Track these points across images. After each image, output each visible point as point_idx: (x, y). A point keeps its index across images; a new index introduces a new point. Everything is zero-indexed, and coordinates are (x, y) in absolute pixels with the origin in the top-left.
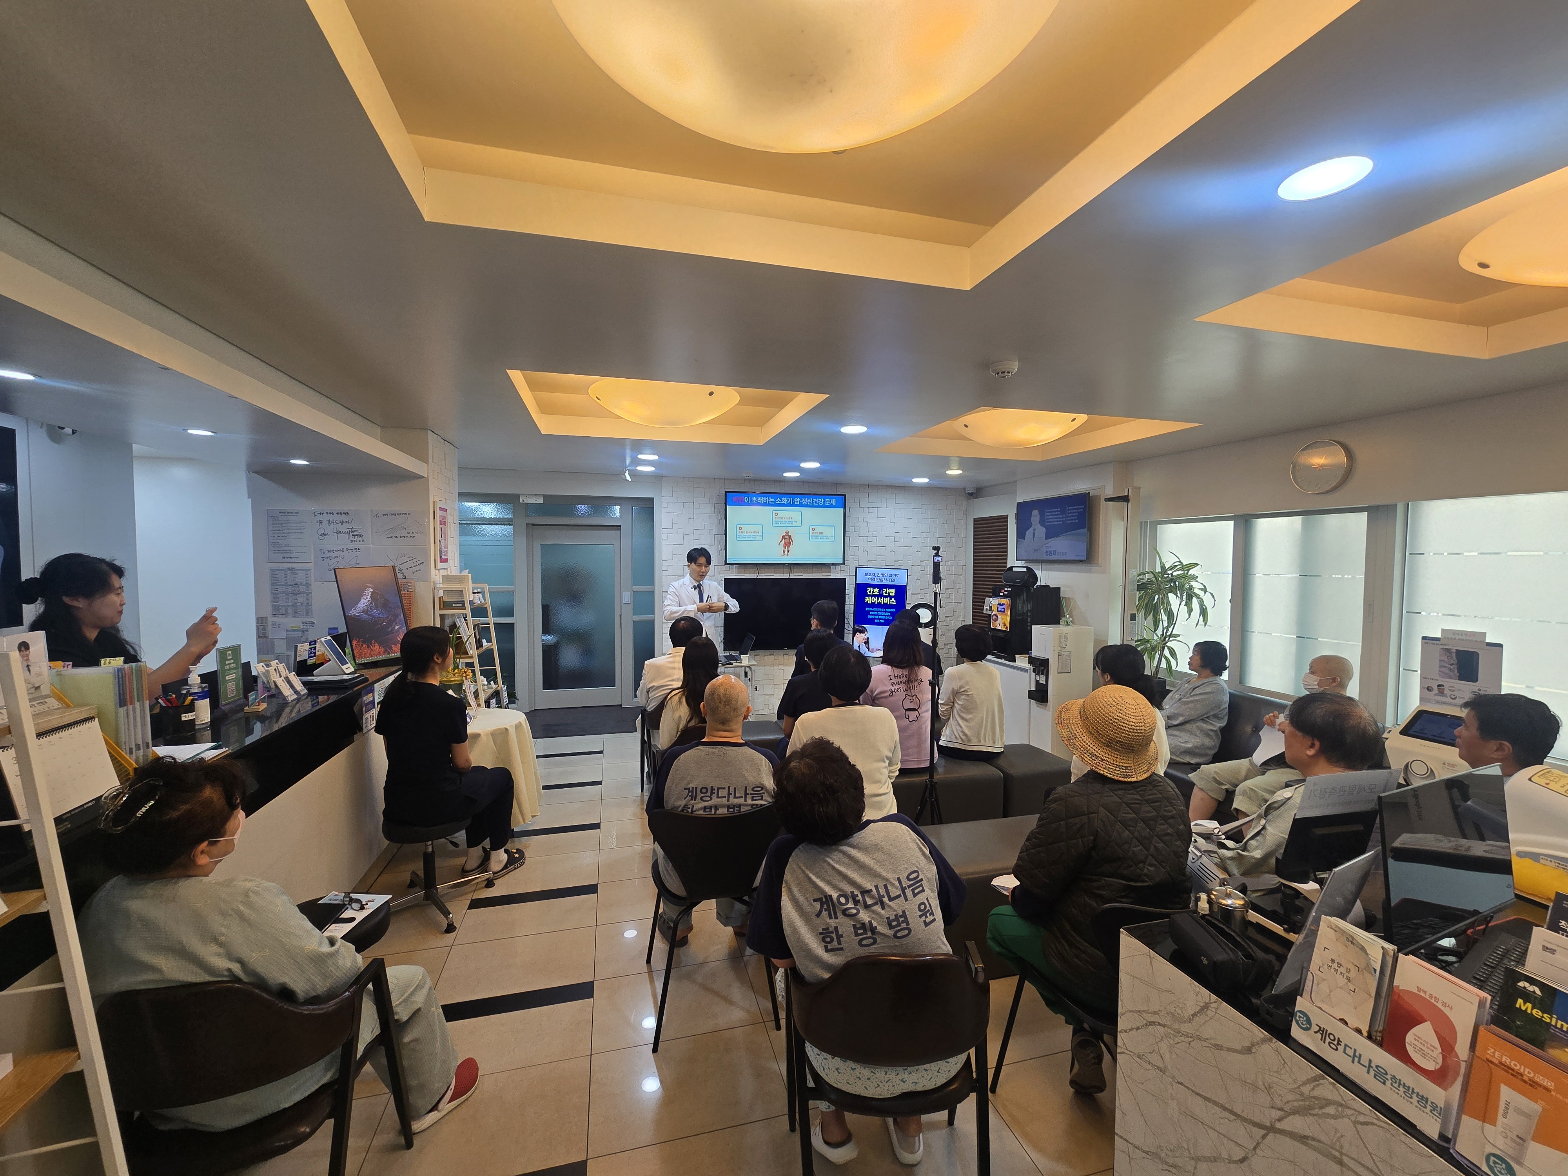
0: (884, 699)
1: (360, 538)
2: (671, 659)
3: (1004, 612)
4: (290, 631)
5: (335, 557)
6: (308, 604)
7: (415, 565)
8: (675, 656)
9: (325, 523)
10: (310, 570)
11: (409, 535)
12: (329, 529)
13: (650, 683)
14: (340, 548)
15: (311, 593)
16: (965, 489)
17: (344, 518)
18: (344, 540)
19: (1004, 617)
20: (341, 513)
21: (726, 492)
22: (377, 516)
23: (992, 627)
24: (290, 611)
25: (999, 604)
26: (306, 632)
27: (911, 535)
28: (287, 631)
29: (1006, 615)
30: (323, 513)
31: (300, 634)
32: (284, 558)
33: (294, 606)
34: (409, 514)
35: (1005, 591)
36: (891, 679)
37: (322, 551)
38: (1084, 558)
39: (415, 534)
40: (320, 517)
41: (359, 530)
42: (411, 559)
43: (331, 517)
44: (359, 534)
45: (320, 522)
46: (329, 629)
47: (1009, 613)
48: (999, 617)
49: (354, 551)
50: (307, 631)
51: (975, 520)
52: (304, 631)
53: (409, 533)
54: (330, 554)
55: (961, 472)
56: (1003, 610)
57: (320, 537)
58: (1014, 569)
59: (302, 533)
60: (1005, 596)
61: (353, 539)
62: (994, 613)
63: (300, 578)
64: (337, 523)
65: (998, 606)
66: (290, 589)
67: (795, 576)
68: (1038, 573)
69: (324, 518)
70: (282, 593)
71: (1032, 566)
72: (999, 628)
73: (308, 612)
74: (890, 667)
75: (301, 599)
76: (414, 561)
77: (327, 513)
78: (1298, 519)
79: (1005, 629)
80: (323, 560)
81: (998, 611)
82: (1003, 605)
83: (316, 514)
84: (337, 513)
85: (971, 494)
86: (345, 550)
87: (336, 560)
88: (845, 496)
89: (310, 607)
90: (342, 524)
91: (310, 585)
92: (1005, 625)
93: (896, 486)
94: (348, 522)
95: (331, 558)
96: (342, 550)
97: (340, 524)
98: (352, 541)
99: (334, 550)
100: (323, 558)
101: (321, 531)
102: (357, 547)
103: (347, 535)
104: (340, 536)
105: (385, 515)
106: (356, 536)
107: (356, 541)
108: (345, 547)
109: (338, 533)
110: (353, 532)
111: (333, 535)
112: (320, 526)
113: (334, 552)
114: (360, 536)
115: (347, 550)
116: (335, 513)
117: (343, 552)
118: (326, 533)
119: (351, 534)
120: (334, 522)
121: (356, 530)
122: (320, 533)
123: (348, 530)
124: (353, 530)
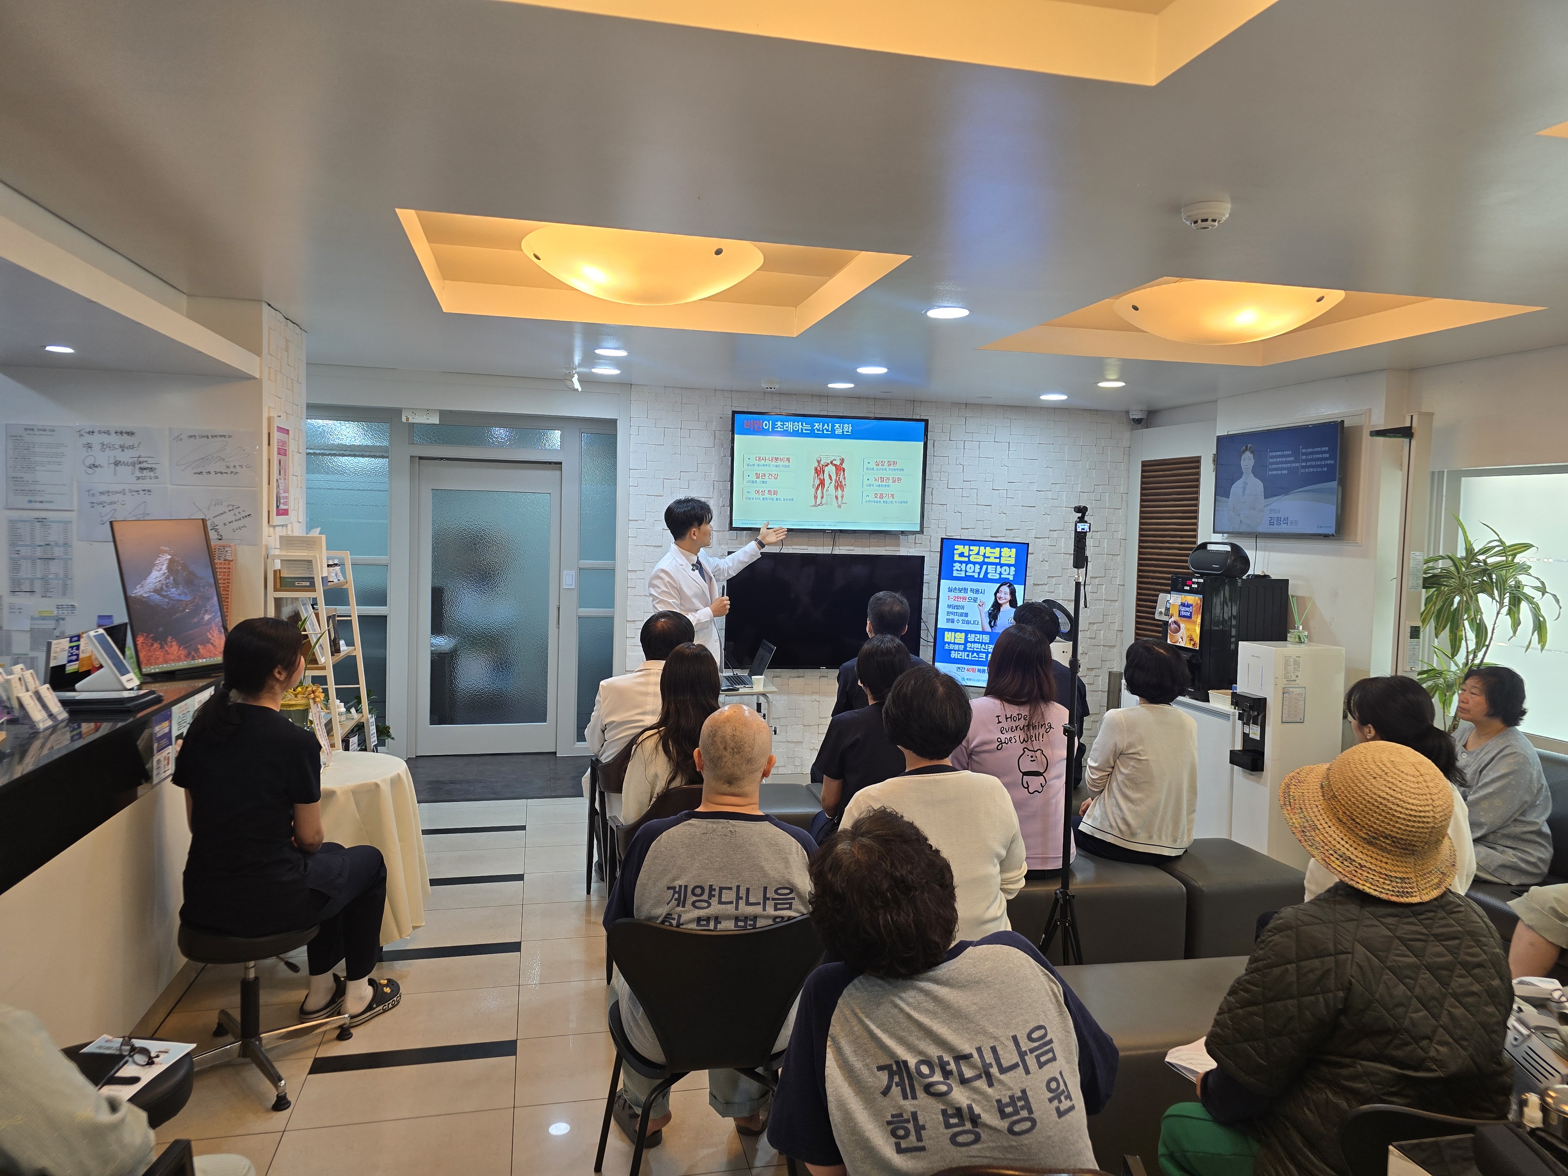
0: (987, 754)
1: (152, 474)
2: (642, 680)
3: (1190, 617)
4: (37, 619)
5: (112, 503)
6: (66, 576)
7: (237, 518)
8: (649, 675)
9: (97, 447)
10: (71, 522)
11: (228, 471)
12: (102, 458)
13: (608, 715)
14: (119, 488)
15: (71, 559)
16: (1127, 412)
17: (127, 440)
18: (127, 475)
19: (1190, 626)
20: (121, 433)
21: (734, 413)
22: (178, 438)
23: (1169, 642)
24: (38, 587)
25: (1183, 605)
26: (61, 622)
27: (1035, 487)
28: (33, 618)
29: (1195, 623)
30: (93, 432)
31: (51, 624)
32: (30, 501)
33: (45, 580)
34: (229, 437)
35: (1194, 583)
36: (999, 722)
37: (92, 492)
38: (1332, 531)
39: (238, 469)
40: (88, 438)
41: (150, 460)
42: (231, 508)
43: (106, 439)
44: (149, 466)
45: (89, 446)
46: (100, 617)
47: (1199, 620)
48: (1182, 626)
49: (142, 493)
50: (63, 619)
51: (1145, 464)
52: (58, 619)
53: (228, 467)
54: (104, 498)
55: (1121, 384)
56: (1188, 614)
57: (90, 471)
58: (1210, 547)
59: (60, 464)
60: (1192, 591)
61: (140, 475)
62: (1173, 619)
63: (55, 535)
64: (115, 449)
65: (1183, 609)
66: (39, 552)
67: (843, 549)
68: (1250, 554)
69: (95, 440)
70: (25, 558)
71: (1240, 542)
72: (1182, 644)
73: (65, 590)
74: (998, 702)
75: (55, 568)
76: (236, 511)
77: (100, 432)
79: (1191, 647)
80: (93, 507)
81: (1180, 616)
82: (1188, 606)
83: (82, 433)
84: (116, 432)
85: (1138, 421)
86: (127, 492)
87: (114, 506)
88: (926, 422)
89: (69, 582)
90: (123, 450)
91: (71, 546)
92: (1191, 640)
93: (1011, 407)
94: (132, 447)
95: (105, 504)
96: (123, 492)
97: (120, 449)
98: (139, 478)
99: (109, 492)
100: (93, 503)
101: (90, 461)
102: (147, 487)
103: (131, 467)
104: (120, 468)
105: (191, 436)
106: (145, 469)
107: (144, 478)
108: (127, 487)
109: (117, 463)
110: (140, 463)
111: (109, 467)
112: (87, 452)
113: (110, 494)
114: (151, 469)
115: (131, 491)
116: (112, 432)
117: (124, 494)
118: (97, 464)
119: (138, 466)
120: (111, 447)
121: (145, 459)
122: (87, 464)
123: (132, 460)
124: (141, 459)
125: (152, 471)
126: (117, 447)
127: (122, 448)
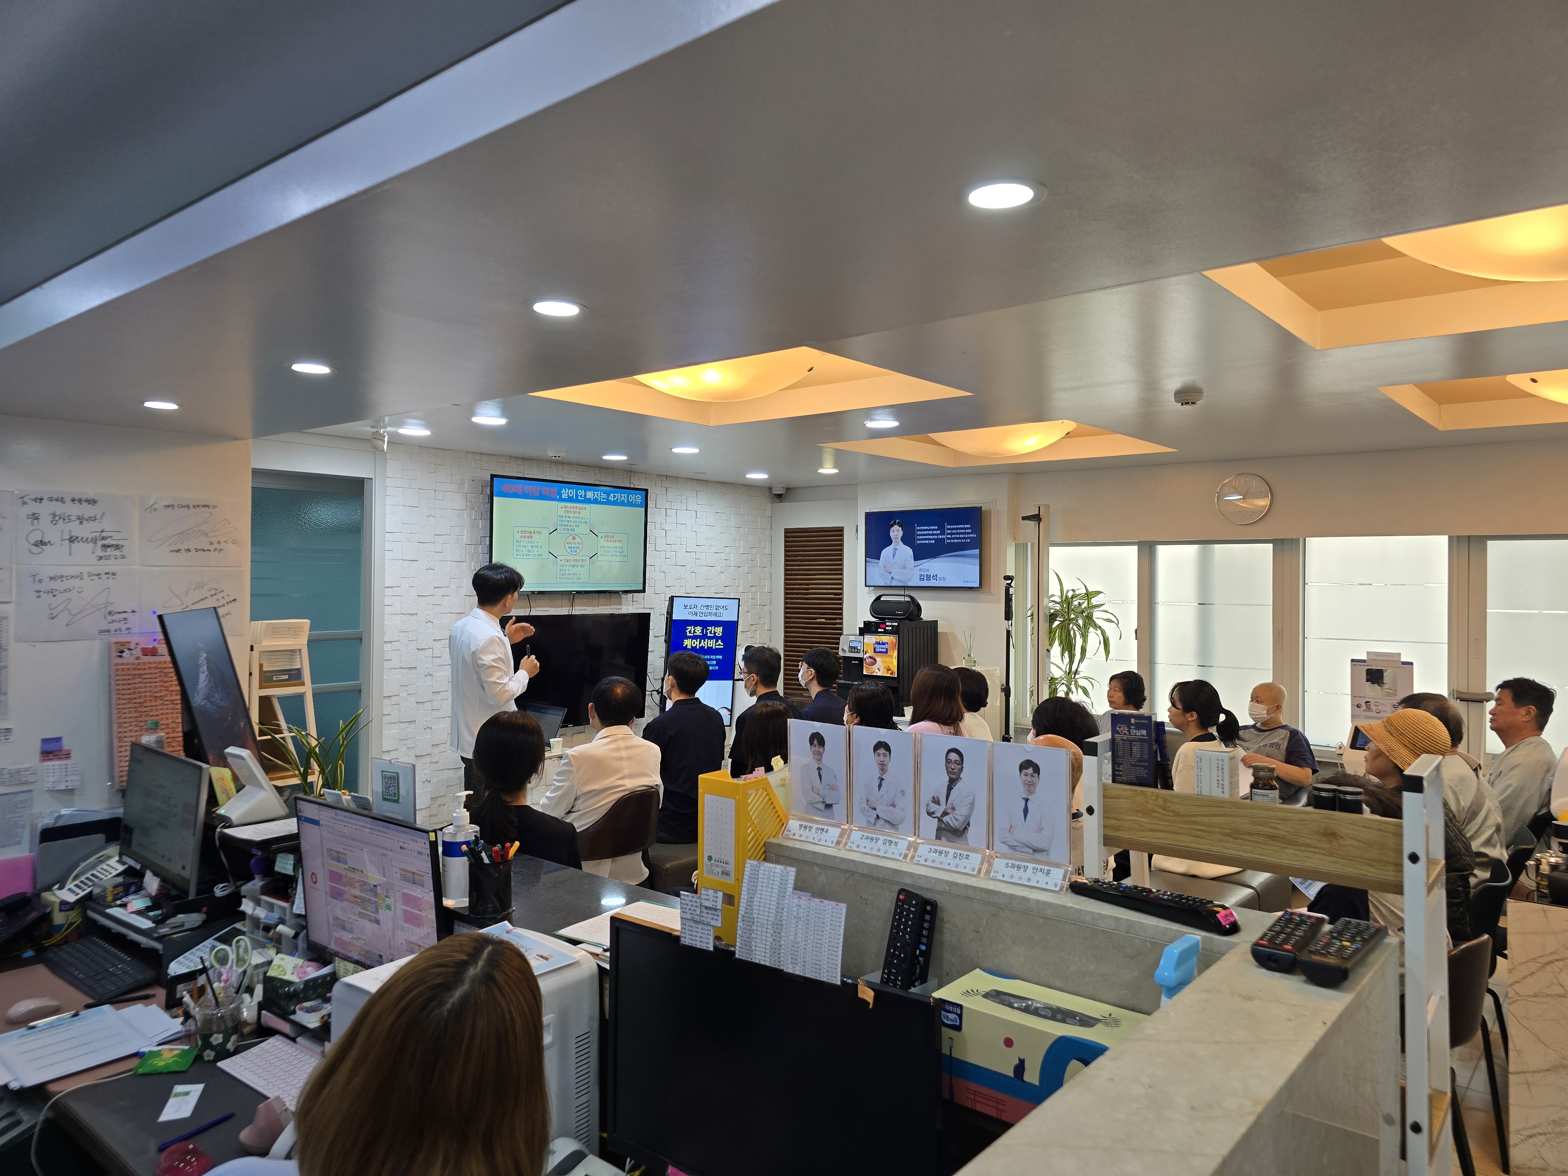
1: (117, 553)
3: (886, 652)
5: (65, 591)
7: (221, 604)
9: (45, 519)
10: (6, 618)
11: (212, 548)
12: (52, 533)
14: (75, 571)
15: (6, 667)
17: (87, 510)
18: (85, 554)
19: (887, 659)
20: (80, 501)
21: (493, 476)
22: (153, 509)
25: (879, 643)
29: (891, 657)
30: (41, 499)
34: (214, 507)
37: (38, 577)
38: (977, 585)
39: (223, 545)
40: (33, 507)
41: (116, 536)
42: (213, 592)
43: (58, 508)
44: (115, 543)
45: (35, 517)
46: (45, 741)
47: (895, 654)
48: (878, 659)
49: (104, 577)
53: (212, 544)
54: (53, 585)
56: (884, 650)
57: (36, 550)
58: (883, 599)
60: (886, 632)
61: (102, 554)
62: (868, 655)
64: (70, 521)
65: (876, 646)
69: (45, 510)
72: (879, 674)
76: (219, 596)
77: (51, 499)
78: (1195, 547)
79: (889, 675)
80: (39, 597)
81: (875, 652)
82: (883, 644)
83: (26, 499)
84: (73, 500)
85: (779, 496)
86: (85, 576)
87: (67, 595)
88: (646, 491)
89: (3, 697)
90: (81, 523)
91: (6, 650)
92: (889, 670)
94: (93, 519)
95: (57, 593)
96: (80, 576)
97: (78, 522)
98: (101, 558)
99: (62, 576)
100: (39, 591)
101: (36, 537)
102: (111, 569)
103: (91, 545)
104: (75, 545)
105: (168, 506)
106: (109, 546)
107: (108, 558)
108: (85, 570)
109: (72, 540)
110: (103, 538)
111: (62, 545)
112: (32, 524)
113: (64, 579)
114: (117, 547)
115: (90, 574)
116: (68, 500)
117: (82, 579)
118: (45, 540)
119: (100, 543)
120: (66, 519)
121: (109, 534)
122: (33, 541)
123: (94, 535)
124: (104, 534)
125: (118, 549)
126: (73, 518)
127: (81, 519)
